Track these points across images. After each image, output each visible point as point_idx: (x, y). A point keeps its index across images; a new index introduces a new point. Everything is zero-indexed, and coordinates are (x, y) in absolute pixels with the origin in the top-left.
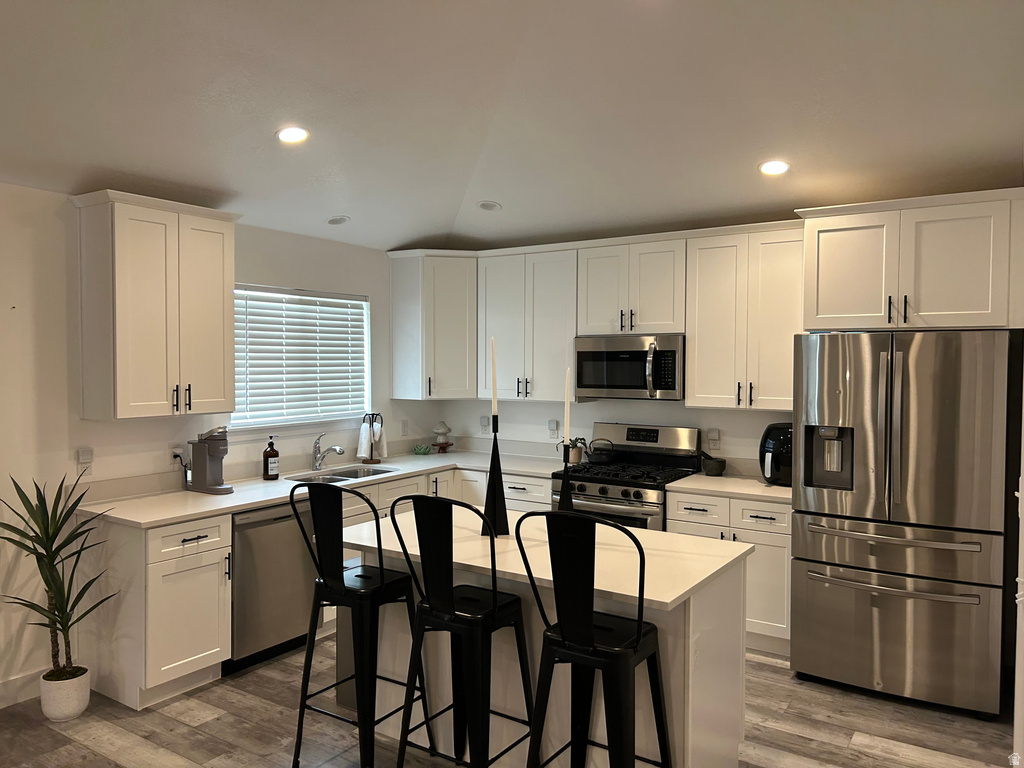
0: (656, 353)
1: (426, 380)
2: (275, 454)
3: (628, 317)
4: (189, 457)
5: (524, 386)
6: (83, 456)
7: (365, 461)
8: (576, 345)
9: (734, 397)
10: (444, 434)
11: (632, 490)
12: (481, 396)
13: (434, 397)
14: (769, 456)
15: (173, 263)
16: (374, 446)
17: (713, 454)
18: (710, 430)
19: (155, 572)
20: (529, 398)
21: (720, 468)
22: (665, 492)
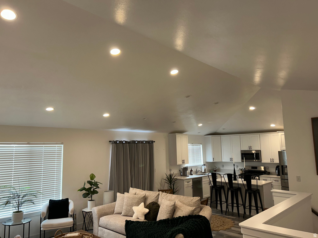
0: (256, 153)
1: (213, 158)
2: (192, 171)
3: (250, 147)
4: (182, 171)
5: (231, 159)
6: (170, 170)
7: (203, 173)
8: (241, 152)
9: (270, 161)
10: (215, 168)
11: (253, 177)
12: (223, 161)
13: (214, 161)
14: (277, 171)
15: (182, 140)
16: (205, 170)
17: (268, 171)
18: (267, 167)
19: (185, 186)
20: (232, 161)
21: (269, 173)
22: (259, 177)
